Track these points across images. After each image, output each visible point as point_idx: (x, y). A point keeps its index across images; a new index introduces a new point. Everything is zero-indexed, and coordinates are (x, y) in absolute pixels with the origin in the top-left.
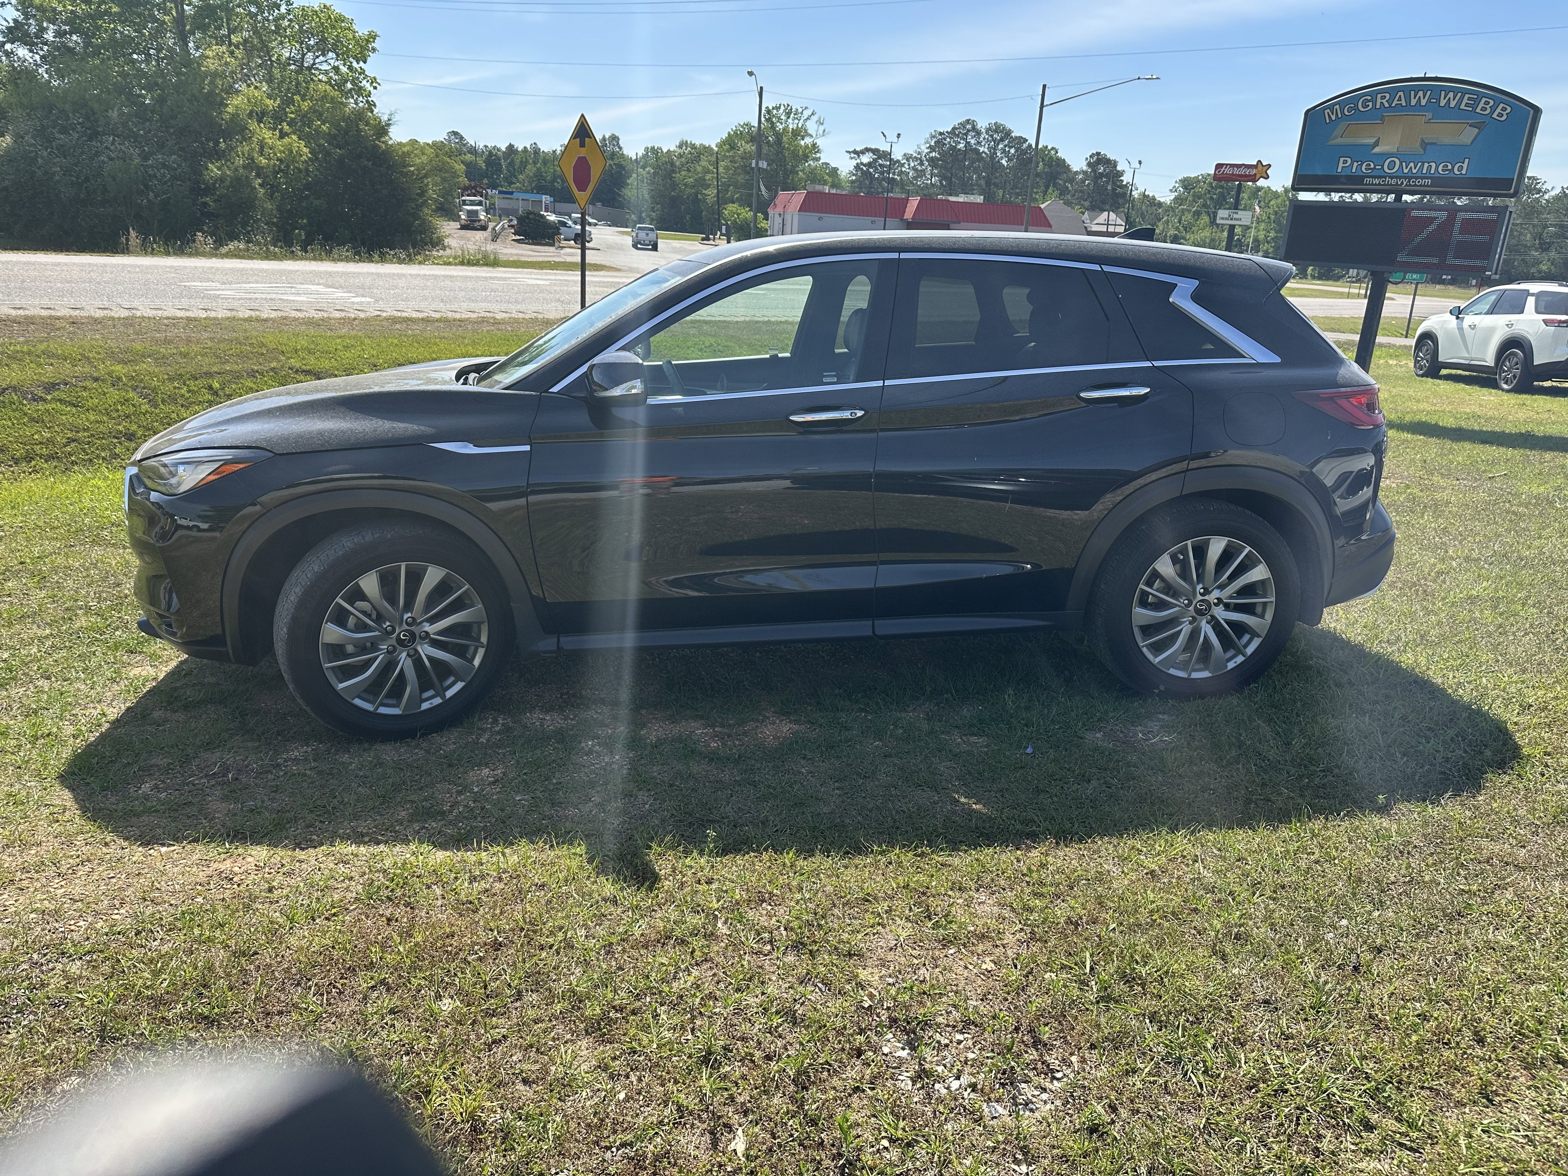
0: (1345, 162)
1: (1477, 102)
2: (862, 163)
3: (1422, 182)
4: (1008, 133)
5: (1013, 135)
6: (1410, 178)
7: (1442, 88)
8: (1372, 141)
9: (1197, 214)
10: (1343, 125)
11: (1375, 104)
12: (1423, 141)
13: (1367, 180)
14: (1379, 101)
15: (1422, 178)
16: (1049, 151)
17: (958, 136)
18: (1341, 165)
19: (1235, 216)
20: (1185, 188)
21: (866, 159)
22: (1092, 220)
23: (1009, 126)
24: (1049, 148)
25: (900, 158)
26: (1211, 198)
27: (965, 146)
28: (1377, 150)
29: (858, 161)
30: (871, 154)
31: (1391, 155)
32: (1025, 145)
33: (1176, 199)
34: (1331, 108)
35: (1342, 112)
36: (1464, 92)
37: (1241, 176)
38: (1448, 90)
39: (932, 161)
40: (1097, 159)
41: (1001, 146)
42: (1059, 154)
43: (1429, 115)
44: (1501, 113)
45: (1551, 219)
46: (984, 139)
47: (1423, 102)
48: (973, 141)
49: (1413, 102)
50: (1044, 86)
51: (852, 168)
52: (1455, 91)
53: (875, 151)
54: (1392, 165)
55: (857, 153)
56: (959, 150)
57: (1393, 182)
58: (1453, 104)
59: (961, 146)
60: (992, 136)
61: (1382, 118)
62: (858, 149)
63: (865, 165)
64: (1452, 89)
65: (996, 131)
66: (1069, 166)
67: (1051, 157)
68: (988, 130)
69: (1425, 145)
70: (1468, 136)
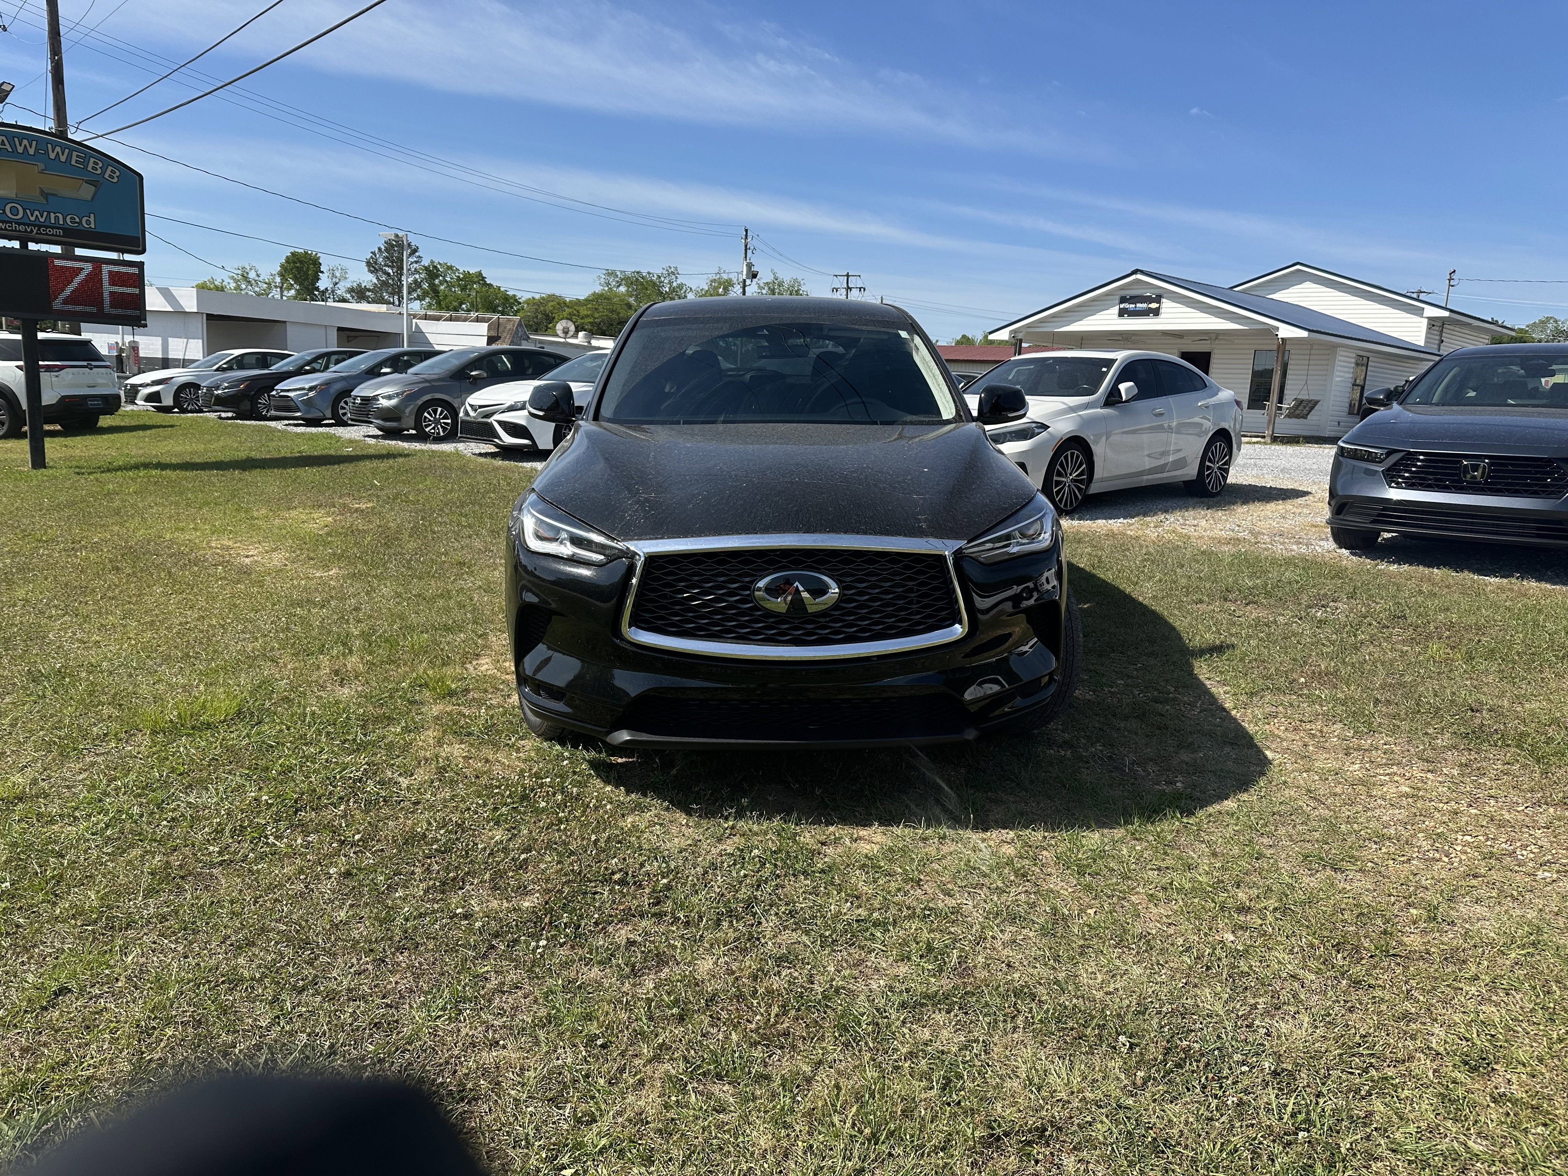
1: (85, 161)
3: (52, 232)
7: (47, 141)
12: (41, 191)
31: (11, 200)
36: (71, 149)
38: (54, 144)
43: (41, 166)
44: (111, 175)
49: (20, 149)
52: (62, 146)
54: (14, 211)
57: (20, 228)
58: (63, 158)
64: (59, 144)
69: (45, 195)
70: (87, 192)
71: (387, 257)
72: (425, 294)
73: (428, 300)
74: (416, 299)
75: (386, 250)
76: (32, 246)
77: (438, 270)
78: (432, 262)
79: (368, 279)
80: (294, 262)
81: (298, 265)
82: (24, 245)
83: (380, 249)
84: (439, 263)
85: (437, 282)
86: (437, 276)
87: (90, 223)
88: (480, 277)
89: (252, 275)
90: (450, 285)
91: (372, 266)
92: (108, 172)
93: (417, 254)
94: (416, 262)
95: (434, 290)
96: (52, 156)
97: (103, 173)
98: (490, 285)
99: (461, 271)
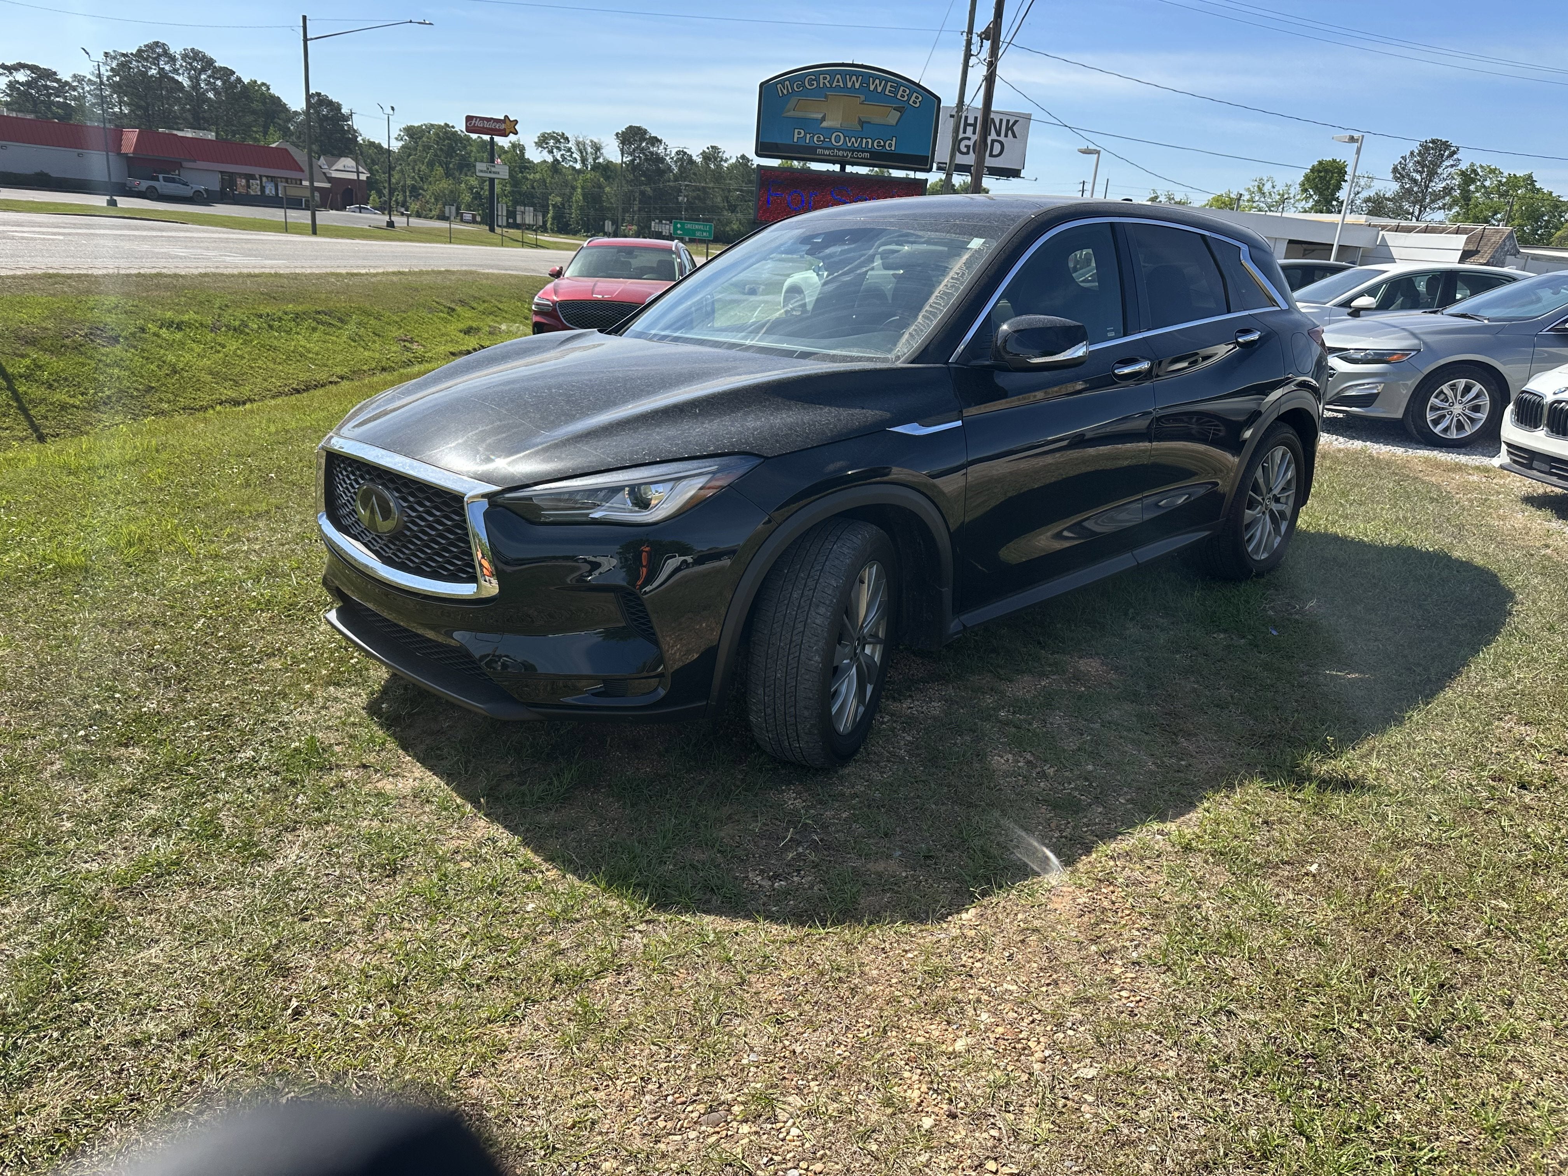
0: (799, 133)
1: (897, 88)
2: (17, 82)
3: (863, 155)
4: (209, 63)
5: (217, 64)
6: (853, 151)
7: (871, 75)
8: (820, 116)
9: (431, 164)
10: (794, 100)
11: (818, 84)
12: (860, 120)
13: (819, 151)
14: (822, 81)
15: (863, 152)
16: (259, 86)
17: (146, 60)
18: (796, 136)
19: (493, 169)
20: (411, 136)
21: (21, 76)
22: (330, 165)
23: (210, 54)
24: (259, 83)
25: (70, 80)
26: (441, 149)
27: (159, 73)
28: (824, 124)
29: (11, 78)
30: (29, 72)
31: (837, 130)
32: (233, 78)
33: (403, 147)
34: (782, 82)
35: (792, 88)
36: (887, 81)
37: (492, 129)
38: (875, 77)
39: (115, 87)
40: (319, 100)
41: (203, 77)
42: (272, 91)
43: (863, 97)
44: (915, 100)
45: (734, 185)
46: (181, 66)
47: (857, 86)
48: (167, 68)
49: (849, 85)
50: (304, 18)
51: (4, 87)
52: (881, 79)
53: (33, 68)
54: (838, 139)
55: (10, 69)
56: (152, 76)
57: (840, 153)
58: (879, 89)
59: (153, 72)
60: (190, 64)
61: (826, 97)
62: (8, 63)
63: (22, 84)
64: (878, 77)
65: (194, 59)
66: (285, 105)
67: (263, 94)
68: (185, 56)
69: (862, 123)
70: (893, 117)
71: (1418, 162)
72: (1455, 202)
73: (1456, 209)
74: (1440, 208)
75: (1420, 154)
76: (849, 169)
77: (1477, 174)
78: (1472, 165)
79: (1391, 188)
80: (1320, 172)
81: (1322, 174)
82: (843, 168)
83: (1412, 153)
84: (1481, 166)
85: (1472, 188)
86: (1473, 181)
87: (891, 146)
88: (1529, 180)
89: (1267, 188)
90: (1487, 193)
91: (1399, 173)
92: (913, 98)
93: (1455, 156)
94: (1452, 166)
95: (1466, 197)
96: (872, 88)
97: (909, 99)
98: (1539, 190)
99: (1506, 174)
